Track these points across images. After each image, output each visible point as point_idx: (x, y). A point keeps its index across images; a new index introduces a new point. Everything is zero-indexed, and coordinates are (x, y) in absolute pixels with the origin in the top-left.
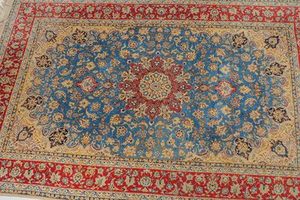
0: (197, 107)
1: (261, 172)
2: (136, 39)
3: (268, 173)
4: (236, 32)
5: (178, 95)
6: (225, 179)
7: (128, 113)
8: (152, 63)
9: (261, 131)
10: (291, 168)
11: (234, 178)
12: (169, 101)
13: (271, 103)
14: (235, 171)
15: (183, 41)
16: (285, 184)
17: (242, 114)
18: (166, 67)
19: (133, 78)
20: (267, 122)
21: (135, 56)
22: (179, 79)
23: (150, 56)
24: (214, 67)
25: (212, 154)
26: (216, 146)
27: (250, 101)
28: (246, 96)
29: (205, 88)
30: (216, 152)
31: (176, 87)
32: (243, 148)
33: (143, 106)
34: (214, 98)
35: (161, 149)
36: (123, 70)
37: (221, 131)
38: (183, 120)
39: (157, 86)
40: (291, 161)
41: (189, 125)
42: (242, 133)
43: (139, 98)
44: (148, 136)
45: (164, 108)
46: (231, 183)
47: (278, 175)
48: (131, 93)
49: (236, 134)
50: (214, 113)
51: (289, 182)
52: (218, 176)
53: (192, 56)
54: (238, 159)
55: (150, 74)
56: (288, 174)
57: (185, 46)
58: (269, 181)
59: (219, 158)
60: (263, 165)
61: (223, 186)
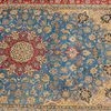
0: (52, 66)
2: (8, 18)
4: (80, 12)
9: (98, 82)
15: (42, 19)
24: (64, 38)
26: (66, 94)
27: (90, 61)
29: (58, 52)
34: (65, 59)
35: (26, 98)
37: (70, 83)
38: (42, 76)
39: (23, 52)
41: (47, 79)
44: (17, 88)
49: (80, 85)
53: (49, 30)
57: (44, 23)
60: (100, 107)
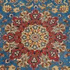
5: (56, 45)
7: (12, 63)
8: (31, 16)
12: (48, 50)
18: (43, 19)
19: (15, 30)
21: (16, 10)
22: (55, 30)
23: (29, 10)
31: (53, 38)
33: (25, 56)
36: (6, 23)
43: (21, 49)
45: (44, 57)
48: (14, 44)
55: (30, 26)
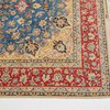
1: (44, 65)
3: (50, 65)
6: (16, 72)
9: (46, 34)
10: (68, 61)
11: (23, 71)
13: (55, 14)
14: (24, 65)
16: (63, 73)
17: (33, 23)
20: (52, 28)
25: (7, 54)
26: (11, 47)
27: (40, 14)
28: (37, 10)
29: (7, 6)
30: (11, 52)
32: (32, 48)
34: (13, 13)
37: (16, 36)
40: (69, 55)
42: (32, 37)
46: (20, 74)
47: (58, 67)
49: (27, 38)
50: (12, 23)
51: (66, 72)
52: (11, 69)
54: (27, 56)
56: (65, 65)
58: (50, 71)
59: (13, 56)
60: (46, 60)
61: (14, 77)
